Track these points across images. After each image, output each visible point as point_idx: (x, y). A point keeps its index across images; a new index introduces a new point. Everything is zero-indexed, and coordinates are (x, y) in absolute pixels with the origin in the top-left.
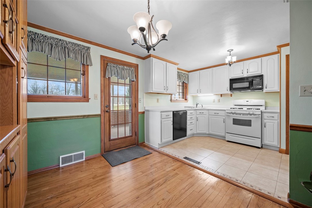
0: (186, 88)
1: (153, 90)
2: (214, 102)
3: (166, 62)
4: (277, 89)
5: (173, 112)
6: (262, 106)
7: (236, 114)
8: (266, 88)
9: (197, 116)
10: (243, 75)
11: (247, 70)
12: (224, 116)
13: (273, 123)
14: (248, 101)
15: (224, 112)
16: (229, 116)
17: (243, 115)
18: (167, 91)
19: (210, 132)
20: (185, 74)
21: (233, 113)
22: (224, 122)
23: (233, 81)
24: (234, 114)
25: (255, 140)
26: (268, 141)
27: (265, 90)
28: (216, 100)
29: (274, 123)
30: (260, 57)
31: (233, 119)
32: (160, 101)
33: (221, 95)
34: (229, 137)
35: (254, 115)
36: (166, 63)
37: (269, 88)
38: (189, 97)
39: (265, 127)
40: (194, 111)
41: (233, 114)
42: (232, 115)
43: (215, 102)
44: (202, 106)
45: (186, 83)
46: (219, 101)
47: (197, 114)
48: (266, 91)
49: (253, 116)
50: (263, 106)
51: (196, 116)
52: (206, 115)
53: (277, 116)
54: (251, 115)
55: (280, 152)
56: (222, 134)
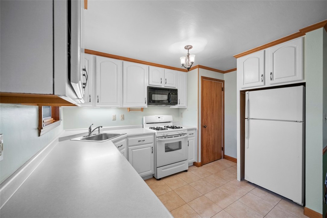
2: (114, 120)
4: (185, 106)
6: (170, 122)
8: (179, 104)
10: (161, 84)
11: (166, 80)
14: (160, 118)
15: (152, 136)
16: (161, 141)
17: (174, 137)
21: (165, 137)
22: (152, 152)
23: (152, 90)
25: (184, 163)
27: (178, 106)
28: (119, 117)
29: (193, 140)
30: (175, 69)
31: (166, 144)
33: (129, 109)
35: (183, 135)
37: (181, 104)
39: (188, 146)
42: (163, 139)
43: (116, 120)
46: (123, 118)
50: (171, 122)
52: (125, 148)
53: (195, 133)
54: (181, 135)
55: (198, 167)
56: (151, 171)
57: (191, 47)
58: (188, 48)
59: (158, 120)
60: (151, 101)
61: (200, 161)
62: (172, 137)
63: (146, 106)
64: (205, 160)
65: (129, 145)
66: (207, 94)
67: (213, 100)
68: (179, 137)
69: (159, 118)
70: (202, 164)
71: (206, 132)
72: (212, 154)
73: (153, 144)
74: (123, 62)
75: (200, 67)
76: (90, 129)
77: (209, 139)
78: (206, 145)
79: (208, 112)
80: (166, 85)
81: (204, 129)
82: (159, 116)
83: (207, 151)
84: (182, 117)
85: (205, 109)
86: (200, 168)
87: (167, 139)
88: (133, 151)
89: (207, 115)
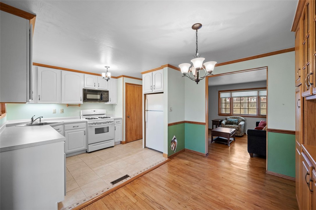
2: (55, 113)
4: (116, 103)
6: (104, 114)
7: (97, 124)
8: (110, 101)
10: (94, 87)
11: (99, 84)
12: (85, 128)
15: (85, 123)
16: (92, 126)
17: (103, 124)
21: (95, 124)
22: (85, 135)
25: (111, 141)
26: (117, 139)
27: (109, 103)
28: (59, 111)
29: (119, 126)
31: (96, 129)
33: (68, 105)
34: (91, 148)
37: (112, 101)
39: (115, 130)
42: (94, 125)
44: (40, 120)
46: (63, 111)
49: (110, 123)
52: (62, 131)
53: (121, 121)
54: (108, 122)
55: (123, 144)
56: (84, 147)
57: (109, 67)
58: (107, 67)
59: (94, 113)
60: (85, 99)
61: (124, 140)
62: (101, 124)
63: (82, 102)
64: (129, 139)
65: (65, 129)
66: (130, 95)
67: (135, 99)
70: (126, 142)
71: (130, 120)
72: (135, 136)
73: (85, 129)
74: (61, 71)
75: (124, 76)
76: (32, 119)
77: (133, 125)
78: (130, 130)
79: (132, 107)
80: (99, 88)
81: (128, 118)
82: (94, 110)
83: (131, 133)
84: (114, 111)
85: (129, 105)
86: (125, 145)
87: (97, 125)
88: (69, 133)
89: (130, 109)
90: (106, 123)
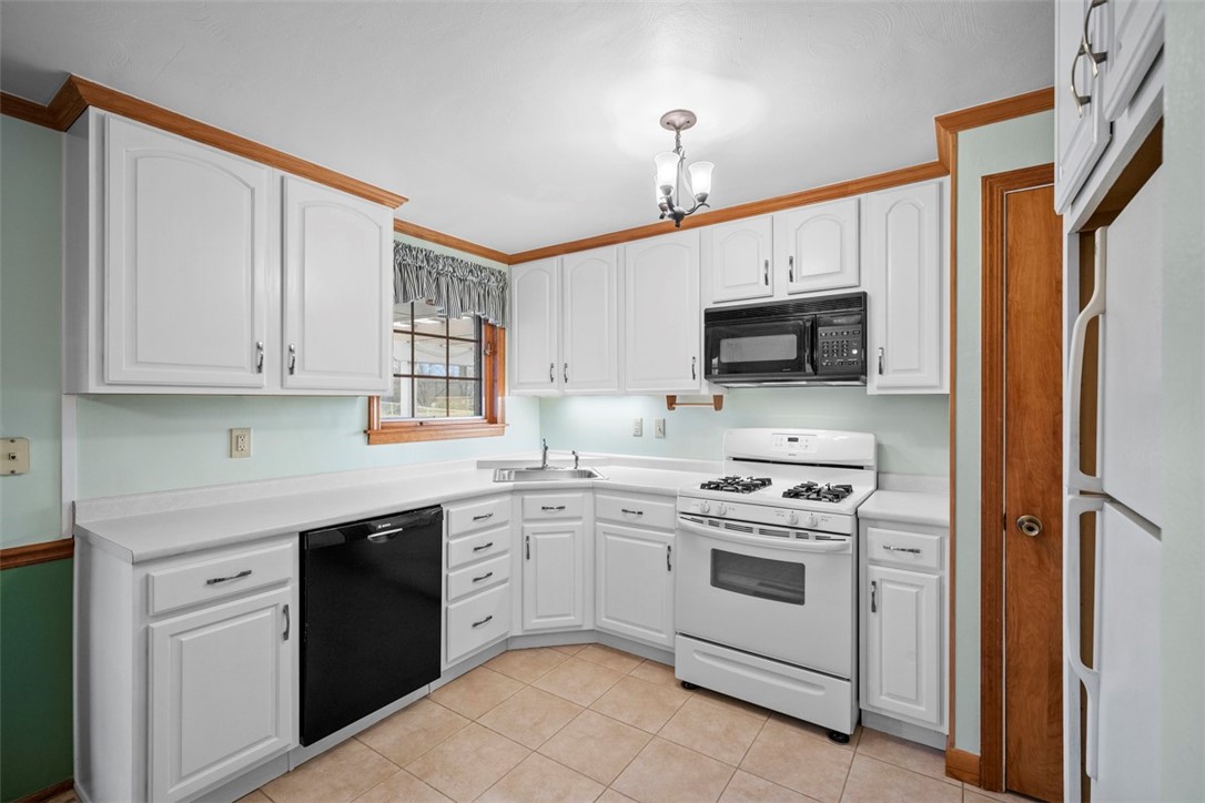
0: (494, 353)
1: (112, 376)
3: (280, 172)
4: (935, 382)
5: (303, 535)
6: (861, 468)
7: (728, 527)
8: (881, 372)
9: (526, 525)
10: (767, 290)
11: (791, 262)
12: (671, 533)
13: (914, 590)
14: (796, 440)
15: (672, 505)
17: (762, 532)
18: (290, 380)
19: (599, 624)
20: (481, 269)
21: (715, 520)
22: (669, 568)
23: (719, 323)
24: (717, 525)
26: (889, 695)
27: (875, 384)
29: (921, 587)
30: (850, 188)
31: (714, 551)
32: (255, 441)
33: (671, 401)
34: (694, 663)
35: (818, 538)
36: (282, 179)
37: (895, 371)
38: (511, 403)
39: (874, 610)
40: (507, 498)
41: (711, 523)
42: (706, 526)
43: (641, 435)
44: (577, 459)
45: (493, 326)
47: (527, 516)
48: (879, 388)
49: (811, 543)
50: (869, 468)
51: (523, 528)
52: (580, 518)
54: (802, 533)
56: (662, 638)
58: (679, 122)
59: (785, 451)
62: (750, 530)
68: (792, 541)
69: (790, 440)
70: (993, 776)
73: (671, 536)
80: (793, 287)
82: (793, 432)
87: (720, 531)
90: (786, 535)
